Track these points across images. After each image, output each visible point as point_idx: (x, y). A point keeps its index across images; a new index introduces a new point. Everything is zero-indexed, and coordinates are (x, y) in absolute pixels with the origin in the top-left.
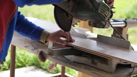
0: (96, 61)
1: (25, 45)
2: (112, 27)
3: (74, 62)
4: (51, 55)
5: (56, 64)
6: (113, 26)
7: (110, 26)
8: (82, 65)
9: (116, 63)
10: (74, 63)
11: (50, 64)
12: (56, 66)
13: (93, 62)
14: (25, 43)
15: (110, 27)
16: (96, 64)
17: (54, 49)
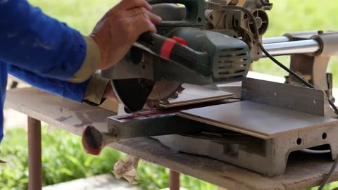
0: (236, 146)
1: (60, 115)
2: (268, 55)
3: (180, 152)
4: (116, 135)
5: (137, 160)
6: (270, 53)
7: (264, 54)
8: (200, 159)
9: (286, 150)
10: (180, 155)
11: (122, 161)
12: (136, 165)
13: (228, 151)
14: (61, 110)
15: (263, 57)
16: (235, 155)
17: (121, 121)
